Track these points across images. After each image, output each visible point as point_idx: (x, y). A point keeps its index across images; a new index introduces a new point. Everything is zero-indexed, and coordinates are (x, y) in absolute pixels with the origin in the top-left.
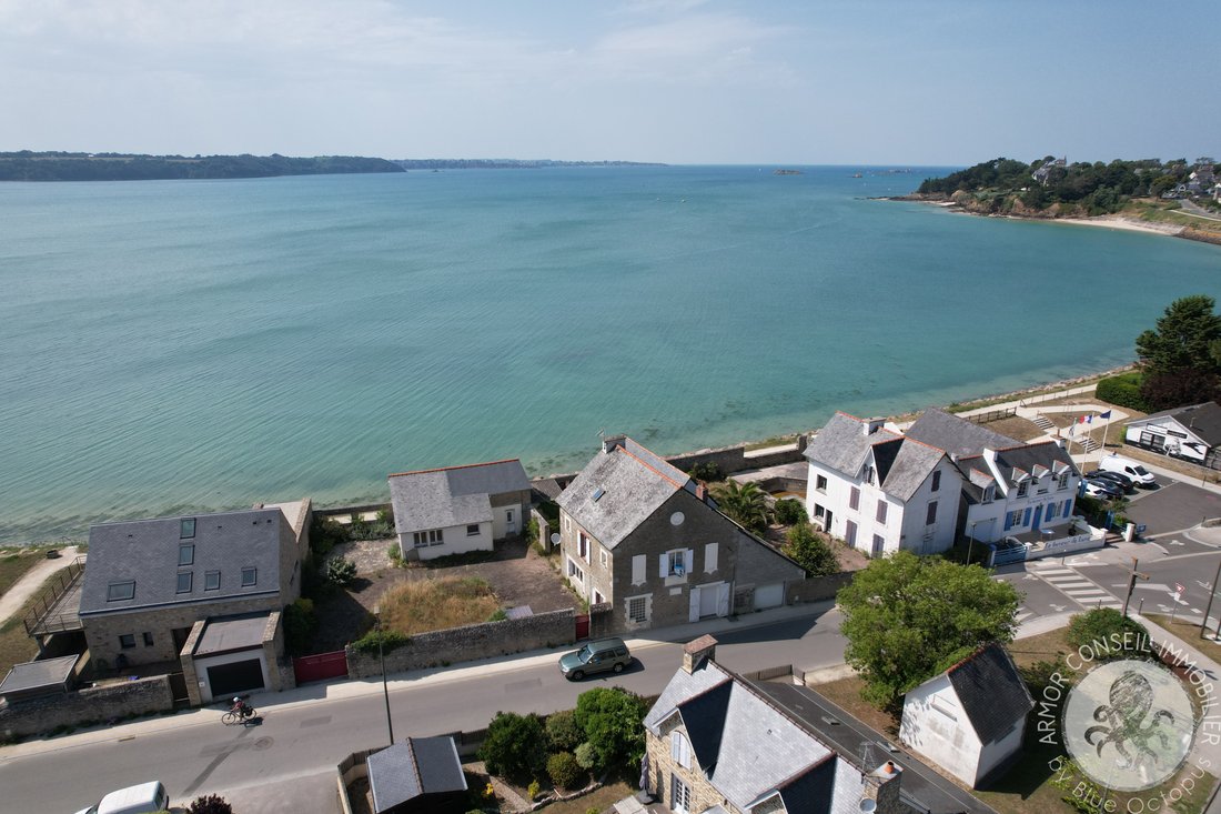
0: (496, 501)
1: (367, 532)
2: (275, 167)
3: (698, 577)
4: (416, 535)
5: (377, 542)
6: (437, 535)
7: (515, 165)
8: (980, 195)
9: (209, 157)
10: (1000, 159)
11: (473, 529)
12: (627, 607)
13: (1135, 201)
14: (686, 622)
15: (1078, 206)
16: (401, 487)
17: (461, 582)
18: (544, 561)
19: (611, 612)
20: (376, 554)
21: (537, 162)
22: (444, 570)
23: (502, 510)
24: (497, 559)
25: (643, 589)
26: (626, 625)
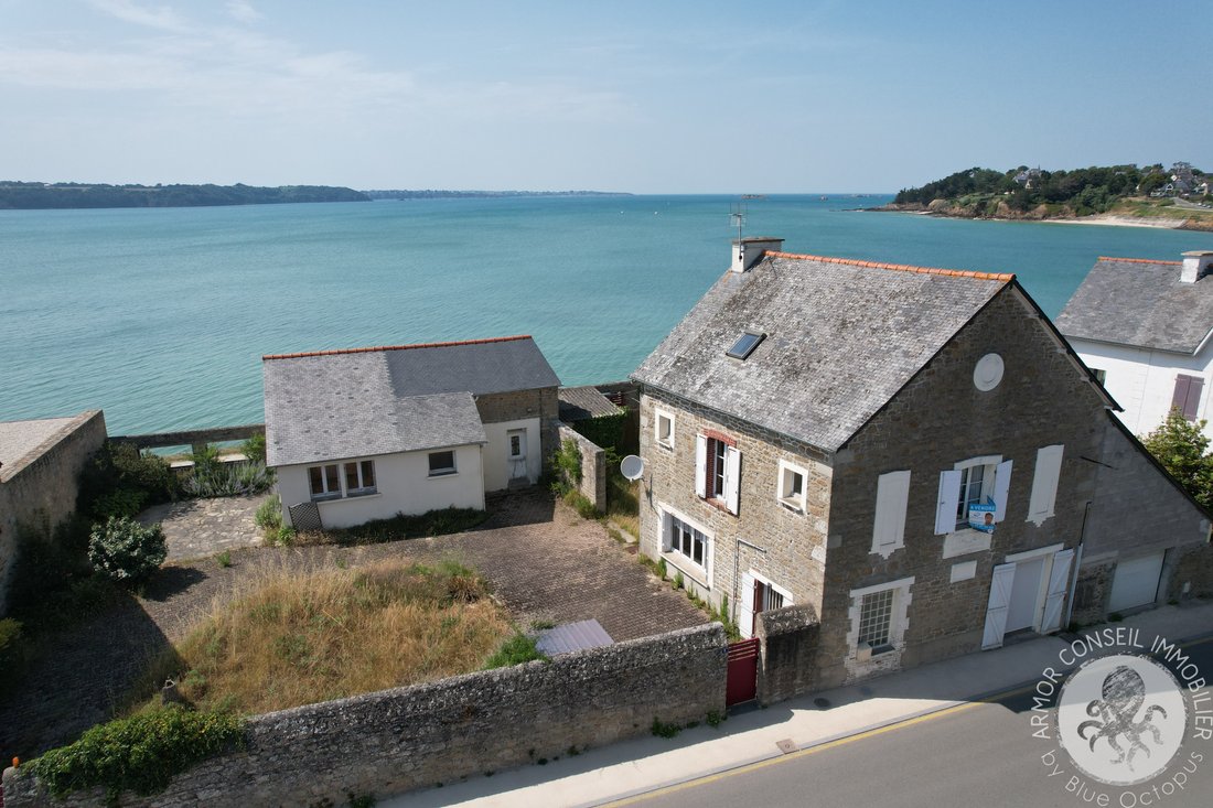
0: (490, 409)
1: (221, 482)
2: (239, 195)
3: (1013, 535)
4: (315, 474)
5: (242, 500)
6: (362, 473)
7: (482, 195)
8: (962, 200)
9: (170, 186)
10: (975, 169)
11: (442, 461)
12: (855, 614)
13: (1124, 200)
14: (974, 650)
15: (1066, 207)
16: (288, 378)
17: (414, 570)
18: (593, 527)
19: (814, 630)
20: (232, 522)
21: (503, 193)
22: (380, 546)
23: (502, 429)
24: (494, 525)
25: (895, 568)
26: (848, 662)
